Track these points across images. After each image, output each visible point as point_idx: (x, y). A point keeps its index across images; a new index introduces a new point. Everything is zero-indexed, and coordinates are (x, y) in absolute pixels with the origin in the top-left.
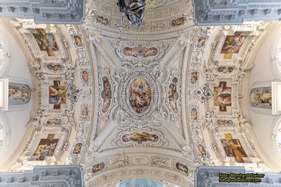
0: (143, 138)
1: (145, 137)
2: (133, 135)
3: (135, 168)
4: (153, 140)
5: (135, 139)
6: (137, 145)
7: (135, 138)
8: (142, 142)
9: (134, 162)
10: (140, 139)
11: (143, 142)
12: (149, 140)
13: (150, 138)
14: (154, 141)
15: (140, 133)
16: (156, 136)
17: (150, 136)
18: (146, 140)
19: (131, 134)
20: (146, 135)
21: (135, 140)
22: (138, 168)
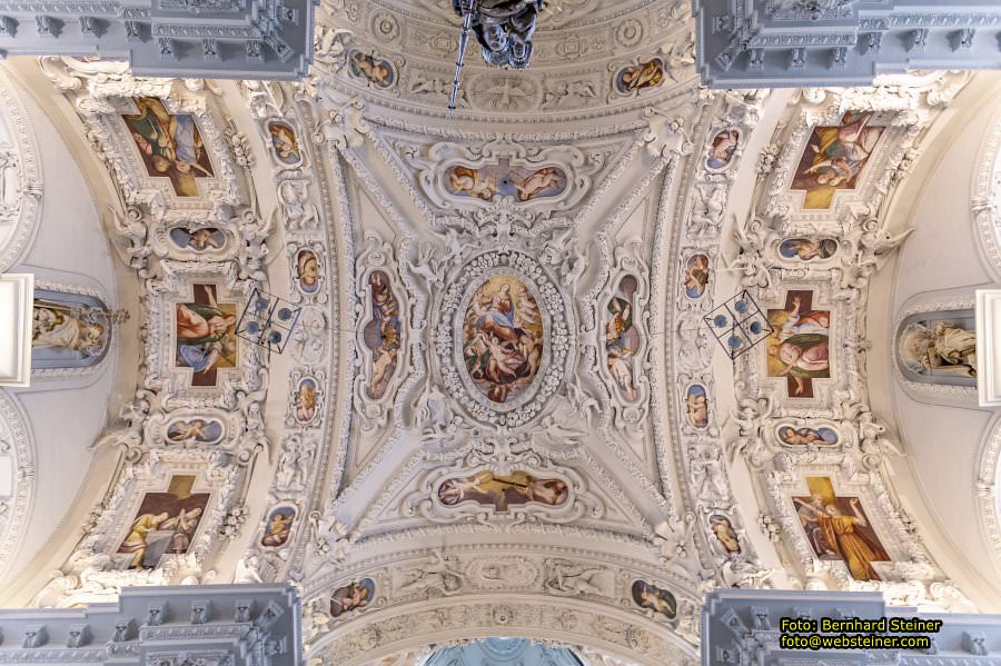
0: (513, 493)
1: (519, 490)
2: (477, 481)
3: (484, 599)
4: (549, 500)
5: (484, 495)
6: (491, 516)
7: (485, 492)
8: (510, 506)
9: (481, 578)
10: (503, 494)
11: (513, 508)
12: (536, 498)
13: (538, 493)
14: (554, 503)
15: (503, 472)
16: (560, 486)
17: (539, 486)
18: (524, 499)
19: (472, 479)
20: (525, 480)
21: (484, 499)
22: (496, 599)
